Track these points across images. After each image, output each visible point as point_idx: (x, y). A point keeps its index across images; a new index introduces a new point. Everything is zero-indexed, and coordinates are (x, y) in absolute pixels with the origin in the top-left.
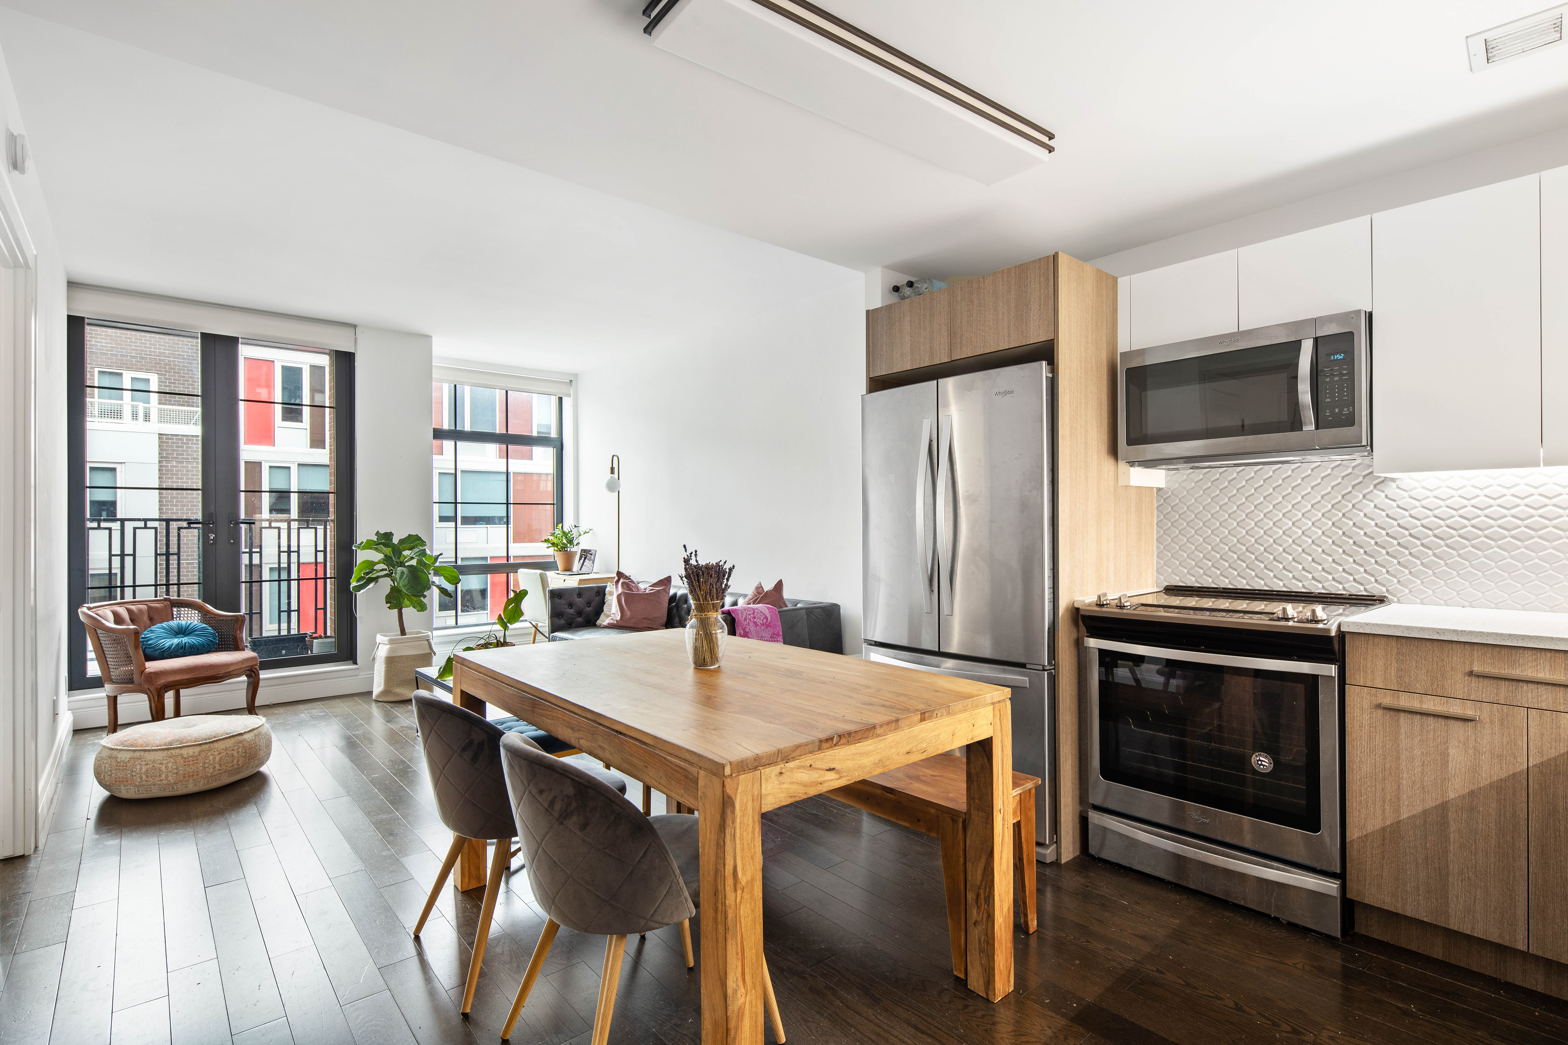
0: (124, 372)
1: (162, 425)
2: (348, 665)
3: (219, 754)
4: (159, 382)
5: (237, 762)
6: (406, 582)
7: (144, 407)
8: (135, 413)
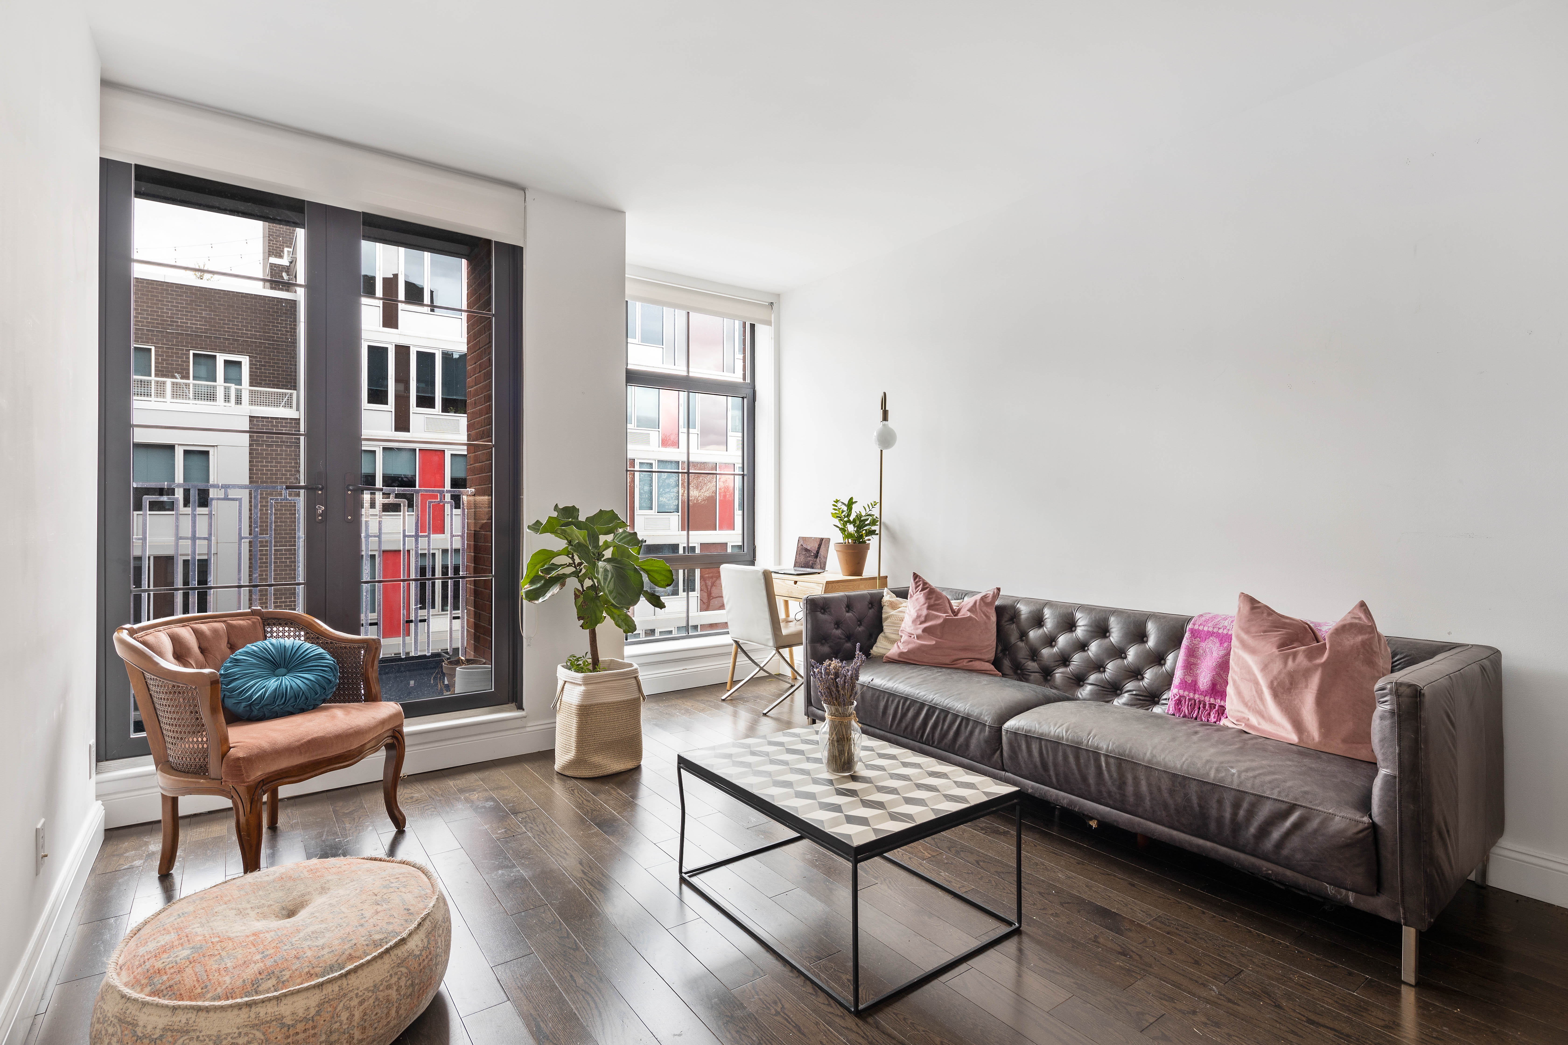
0: (218, 355)
1: (254, 407)
2: (511, 711)
3: (361, 1003)
4: (250, 364)
5: (397, 1012)
6: (612, 585)
7: (236, 389)
8: (227, 395)
